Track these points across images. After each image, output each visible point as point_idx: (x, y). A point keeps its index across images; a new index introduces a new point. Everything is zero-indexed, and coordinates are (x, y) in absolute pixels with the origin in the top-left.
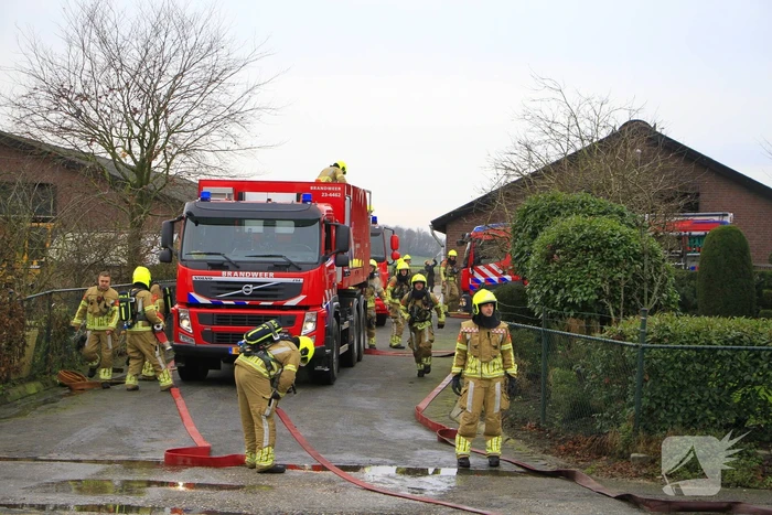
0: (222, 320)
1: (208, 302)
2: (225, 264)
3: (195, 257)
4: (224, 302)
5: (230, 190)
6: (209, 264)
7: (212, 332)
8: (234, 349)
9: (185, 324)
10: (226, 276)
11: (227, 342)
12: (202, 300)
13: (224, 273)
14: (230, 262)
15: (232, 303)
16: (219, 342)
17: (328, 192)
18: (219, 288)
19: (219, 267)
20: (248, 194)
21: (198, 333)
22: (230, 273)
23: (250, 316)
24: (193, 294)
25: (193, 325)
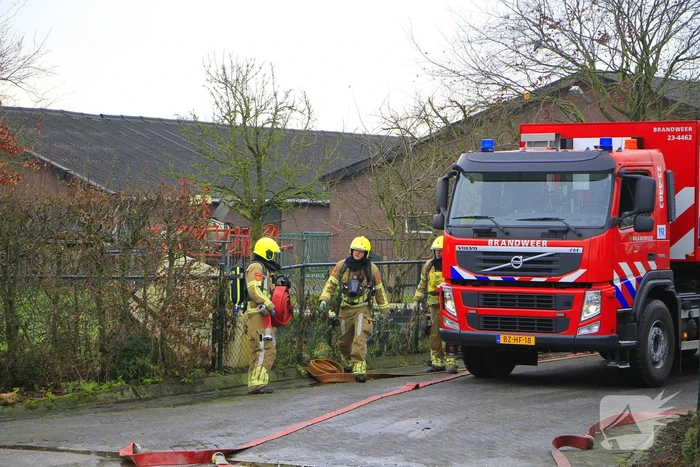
0: (489, 300)
1: (472, 277)
2: (494, 230)
3: (463, 222)
4: (491, 278)
5: (551, 137)
6: (476, 231)
7: (478, 315)
8: (502, 337)
9: (450, 306)
10: (493, 246)
11: (495, 328)
12: (466, 275)
13: (490, 241)
14: (497, 227)
15: (499, 278)
16: (487, 328)
17: (676, 134)
18: (485, 261)
19: (486, 233)
20: (576, 141)
21: (462, 317)
22: (497, 241)
23: (521, 296)
24: (456, 268)
25: (457, 306)
